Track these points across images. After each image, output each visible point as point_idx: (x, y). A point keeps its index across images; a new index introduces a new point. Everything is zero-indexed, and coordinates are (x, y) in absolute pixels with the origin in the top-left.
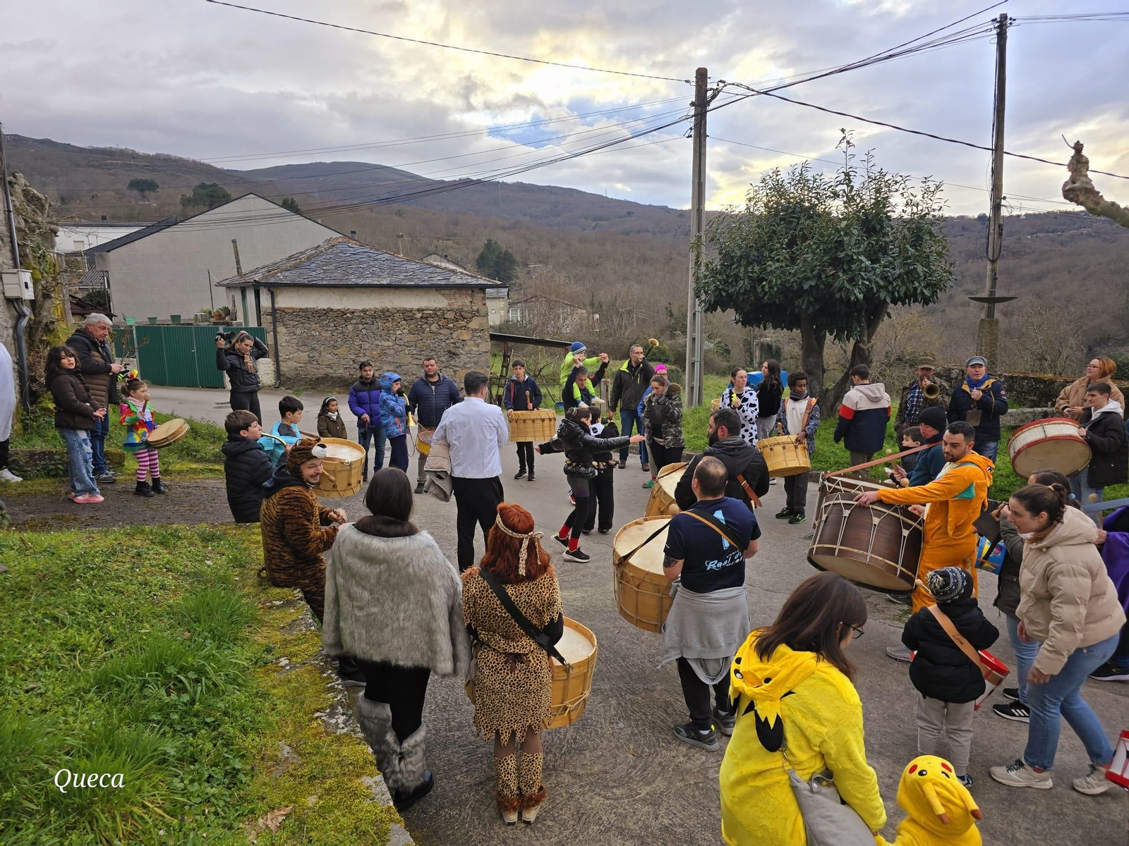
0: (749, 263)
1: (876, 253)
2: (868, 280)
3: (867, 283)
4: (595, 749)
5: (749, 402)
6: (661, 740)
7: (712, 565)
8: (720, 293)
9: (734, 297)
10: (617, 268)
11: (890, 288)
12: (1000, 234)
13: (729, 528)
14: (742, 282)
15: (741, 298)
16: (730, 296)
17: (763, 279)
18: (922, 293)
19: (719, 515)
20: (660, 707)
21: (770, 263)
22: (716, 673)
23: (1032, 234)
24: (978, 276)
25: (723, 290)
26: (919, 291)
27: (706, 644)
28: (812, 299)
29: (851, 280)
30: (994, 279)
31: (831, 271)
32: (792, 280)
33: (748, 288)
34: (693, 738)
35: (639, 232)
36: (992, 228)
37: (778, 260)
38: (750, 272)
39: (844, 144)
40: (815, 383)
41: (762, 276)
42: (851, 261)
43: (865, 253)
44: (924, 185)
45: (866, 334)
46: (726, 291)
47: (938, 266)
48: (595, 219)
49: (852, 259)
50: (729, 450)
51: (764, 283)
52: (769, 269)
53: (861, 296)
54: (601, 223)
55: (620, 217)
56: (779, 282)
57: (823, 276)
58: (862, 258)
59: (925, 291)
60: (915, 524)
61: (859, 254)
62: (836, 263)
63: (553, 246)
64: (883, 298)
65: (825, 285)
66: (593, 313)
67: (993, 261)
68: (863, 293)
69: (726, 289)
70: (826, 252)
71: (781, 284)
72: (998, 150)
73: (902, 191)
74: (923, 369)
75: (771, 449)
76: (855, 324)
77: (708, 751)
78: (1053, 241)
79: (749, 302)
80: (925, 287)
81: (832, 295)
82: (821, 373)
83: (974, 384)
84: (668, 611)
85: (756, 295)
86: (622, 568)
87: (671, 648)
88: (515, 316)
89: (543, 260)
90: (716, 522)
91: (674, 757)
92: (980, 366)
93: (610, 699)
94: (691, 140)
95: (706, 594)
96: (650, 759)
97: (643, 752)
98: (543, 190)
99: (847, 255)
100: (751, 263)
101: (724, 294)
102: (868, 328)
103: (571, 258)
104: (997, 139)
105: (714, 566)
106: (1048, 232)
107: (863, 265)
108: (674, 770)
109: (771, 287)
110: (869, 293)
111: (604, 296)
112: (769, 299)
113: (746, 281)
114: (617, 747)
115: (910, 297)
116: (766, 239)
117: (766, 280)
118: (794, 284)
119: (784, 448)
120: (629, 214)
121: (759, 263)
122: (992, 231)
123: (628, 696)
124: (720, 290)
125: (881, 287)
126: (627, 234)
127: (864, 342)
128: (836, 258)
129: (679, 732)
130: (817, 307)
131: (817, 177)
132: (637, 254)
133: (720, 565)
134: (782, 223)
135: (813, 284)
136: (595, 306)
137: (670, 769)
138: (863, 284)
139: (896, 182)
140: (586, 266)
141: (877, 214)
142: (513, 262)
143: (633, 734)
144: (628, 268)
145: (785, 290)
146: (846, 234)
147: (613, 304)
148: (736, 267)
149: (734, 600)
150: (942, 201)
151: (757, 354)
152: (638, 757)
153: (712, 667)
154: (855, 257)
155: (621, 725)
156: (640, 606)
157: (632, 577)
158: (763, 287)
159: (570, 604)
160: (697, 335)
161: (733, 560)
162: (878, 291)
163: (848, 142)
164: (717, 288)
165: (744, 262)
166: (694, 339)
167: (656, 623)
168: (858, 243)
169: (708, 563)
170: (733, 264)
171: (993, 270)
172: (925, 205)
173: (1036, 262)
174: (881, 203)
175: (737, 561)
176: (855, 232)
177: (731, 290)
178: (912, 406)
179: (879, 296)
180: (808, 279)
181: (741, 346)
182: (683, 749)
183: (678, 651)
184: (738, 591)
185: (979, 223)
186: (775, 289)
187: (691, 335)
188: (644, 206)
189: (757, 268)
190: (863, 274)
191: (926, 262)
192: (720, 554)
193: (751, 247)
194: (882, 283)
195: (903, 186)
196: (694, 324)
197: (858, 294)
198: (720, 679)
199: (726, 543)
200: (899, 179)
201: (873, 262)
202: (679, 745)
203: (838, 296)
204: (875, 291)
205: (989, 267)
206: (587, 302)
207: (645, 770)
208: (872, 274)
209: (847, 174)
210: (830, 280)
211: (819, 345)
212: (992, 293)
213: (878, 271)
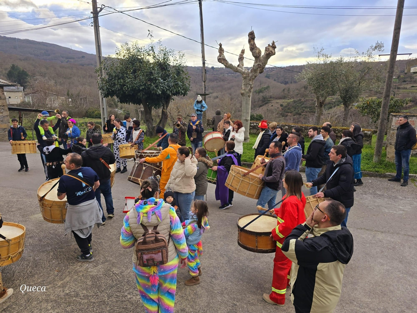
0: (119, 79)
1: (165, 77)
2: (162, 87)
3: (162, 88)
4: (40, 273)
5: (121, 132)
6: (70, 263)
7: (79, 194)
8: (109, 90)
9: (115, 92)
10: (80, 80)
11: (170, 90)
12: (206, 73)
13: (84, 179)
14: (117, 86)
15: (117, 92)
16: (113, 91)
17: (124, 85)
18: (181, 92)
19: (80, 174)
20: (73, 251)
21: (127, 79)
22: (87, 233)
23: (227, 74)
24: (213, 88)
25: (110, 89)
26: (180, 91)
27: (81, 223)
28: (144, 93)
29: (156, 86)
30: (205, 88)
31: (149, 83)
32: (136, 86)
33: (120, 89)
34: (84, 259)
35: (88, 65)
36: (203, 70)
37: (130, 78)
38: (120, 82)
39: (150, 36)
40: (149, 124)
41: (124, 84)
42: (156, 80)
43: (161, 77)
44: (179, 54)
45: (166, 106)
46: (111, 89)
47: (186, 83)
48: (67, 58)
49: (156, 79)
50: (94, 149)
51: (125, 87)
52: (127, 81)
53: (160, 92)
54: (70, 60)
55: (79, 58)
56: (131, 86)
57: (147, 85)
58: (160, 79)
59: (182, 91)
60: (158, 169)
61: (158, 77)
62: (151, 80)
63: (47, 69)
64: (168, 93)
65: (148, 88)
66: (68, 98)
67: (204, 82)
68: (161, 91)
69: (111, 88)
70: (147, 75)
71: (132, 87)
72: (203, 43)
73: (172, 55)
74: (178, 118)
75: (122, 149)
76: (161, 103)
77: (90, 262)
78: (233, 76)
79: (121, 94)
80: (183, 90)
81: (151, 92)
82: (151, 121)
83: (194, 123)
84: (65, 214)
85: (123, 91)
86: (42, 202)
87: (67, 228)
88: (28, 99)
89: (43, 75)
90: (79, 177)
91: (75, 268)
92: (194, 116)
93: (50, 253)
94: (93, 27)
95: (78, 205)
96: (65, 271)
97: (62, 269)
98: (40, 44)
99: (154, 77)
100: (120, 79)
101: (111, 91)
102: (166, 104)
103: (57, 74)
104: (202, 40)
105: (80, 194)
106: (231, 73)
107: (160, 81)
108: (74, 273)
109: (128, 88)
110: (163, 91)
111: (74, 91)
112: (128, 93)
113: (118, 86)
114: (51, 270)
115: (177, 93)
116: (125, 70)
117: (126, 85)
118: (137, 87)
119: (126, 148)
120: (83, 57)
121: (123, 79)
122: (203, 71)
123: (59, 250)
124: (109, 89)
125: (168, 89)
126: (83, 65)
127: (165, 109)
128: (151, 78)
129: (78, 258)
130: (146, 96)
131: (143, 47)
132: (88, 74)
133: (82, 193)
134: (130, 64)
135: (143, 87)
136: (69, 95)
137: (73, 273)
138: (161, 88)
139: (170, 52)
140: (65, 78)
141: (165, 63)
142: (27, 75)
143: (59, 264)
144: (84, 80)
145: (133, 90)
146: (153, 70)
147: (78, 95)
148: (114, 80)
149: (90, 205)
150: (185, 60)
151: (140, 115)
152: (59, 271)
153: (85, 232)
154: (157, 78)
155: (54, 262)
156: (52, 215)
157: (48, 204)
158: (125, 88)
159: (37, 219)
160: (105, 107)
161: (88, 190)
162: (166, 90)
163: (151, 36)
164: (107, 88)
165: (117, 78)
166: (103, 109)
167: (60, 220)
168: (158, 73)
169: (77, 193)
170: (113, 79)
171: (205, 85)
172: (180, 61)
173: (229, 83)
174: (166, 59)
175: (90, 190)
176: (156, 69)
177: (113, 89)
178: (176, 131)
179: (167, 93)
180: (141, 85)
181: (135, 112)
182: (80, 264)
183: (70, 229)
184: (93, 201)
185: (212, 69)
186: (130, 89)
187: (102, 107)
188: (89, 54)
189: (122, 81)
190: (160, 84)
191: (182, 81)
192: (82, 189)
193: (119, 72)
194: (167, 88)
195: (172, 53)
196: (103, 103)
197: (159, 92)
198: (89, 235)
199: (84, 185)
200: (171, 51)
201: (164, 80)
202: (78, 263)
203: (152, 92)
204: (165, 90)
205: (203, 84)
206: (66, 93)
207: (61, 276)
208: (164, 84)
209: (152, 47)
210: (149, 86)
211: (150, 110)
212: (205, 92)
213: (166, 84)
